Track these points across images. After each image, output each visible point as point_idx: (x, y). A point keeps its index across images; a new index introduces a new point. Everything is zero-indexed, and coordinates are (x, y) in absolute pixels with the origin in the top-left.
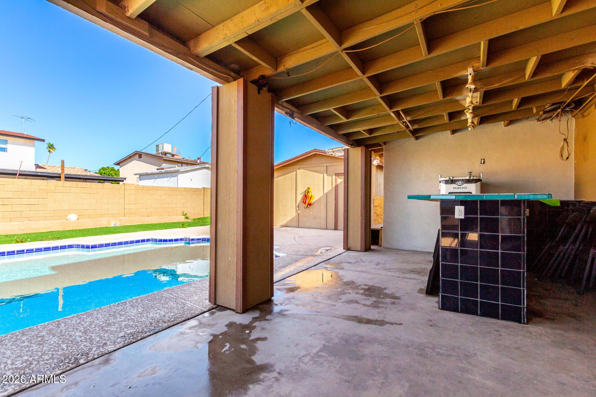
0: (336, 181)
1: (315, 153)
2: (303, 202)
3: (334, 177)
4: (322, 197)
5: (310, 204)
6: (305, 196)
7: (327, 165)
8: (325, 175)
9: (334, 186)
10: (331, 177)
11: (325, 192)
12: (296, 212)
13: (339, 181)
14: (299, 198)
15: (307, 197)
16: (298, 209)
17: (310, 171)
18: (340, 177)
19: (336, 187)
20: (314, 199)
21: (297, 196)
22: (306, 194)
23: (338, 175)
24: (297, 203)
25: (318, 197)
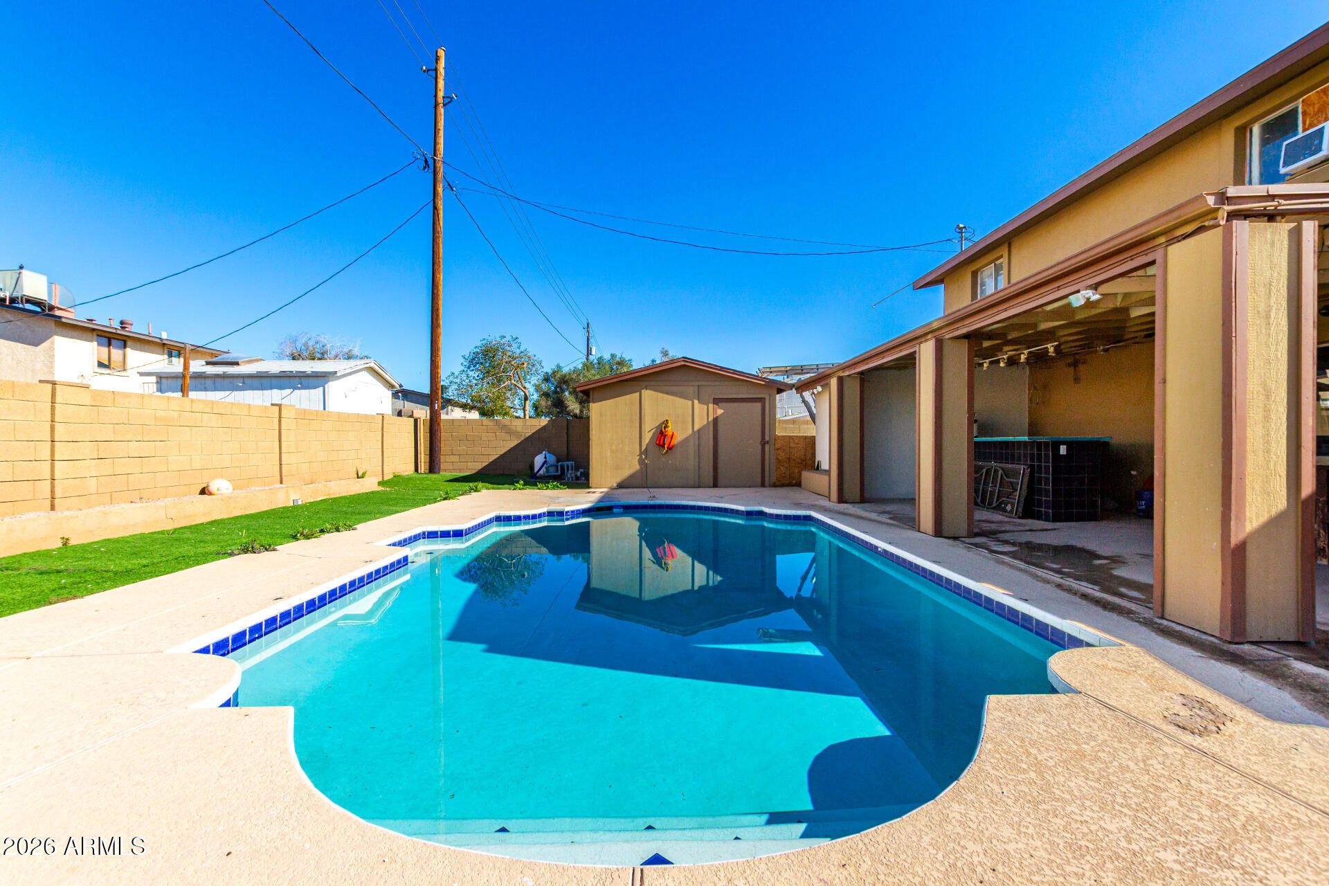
0: (714, 411)
1: (683, 363)
2: (659, 444)
3: (711, 406)
4: (690, 435)
5: (670, 448)
6: (662, 433)
7: (699, 383)
8: (696, 402)
9: (711, 419)
10: (706, 407)
11: (696, 428)
12: (641, 462)
13: (720, 412)
14: (647, 437)
15: (665, 436)
16: (643, 457)
17: (667, 393)
18: (720, 404)
19: (716, 420)
20: (678, 439)
21: (643, 434)
22: (661, 430)
23: (717, 401)
24: (644, 447)
25: (684, 436)
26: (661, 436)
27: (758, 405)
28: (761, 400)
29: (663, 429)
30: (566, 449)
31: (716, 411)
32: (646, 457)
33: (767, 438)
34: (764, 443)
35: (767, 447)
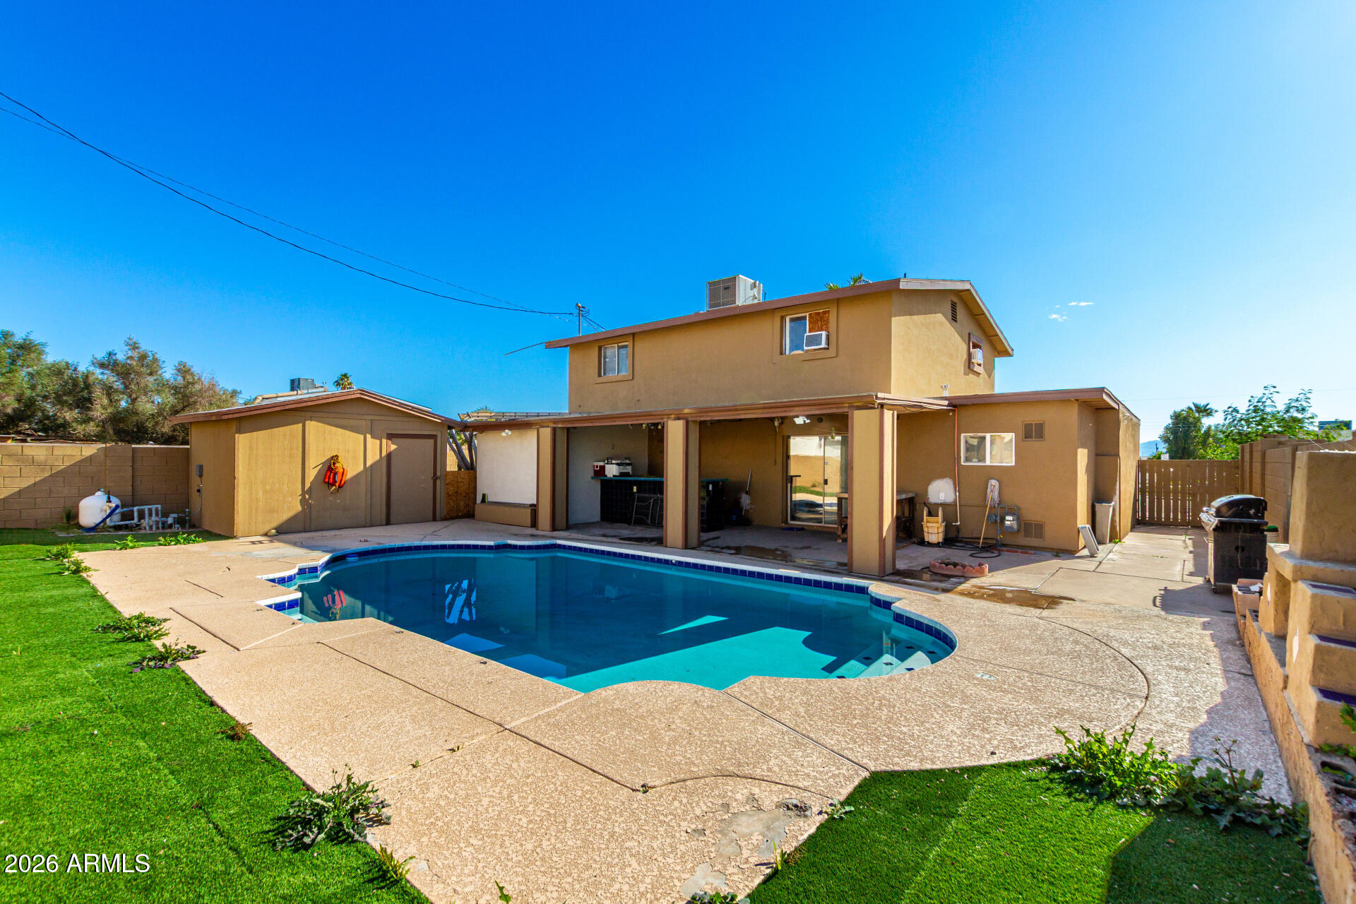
0: (388, 446)
1: (359, 396)
2: (327, 482)
3: (384, 441)
4: (361, 472)
5: (340, 487)
6: (330, 469)
7: (371, 417)
8: (369, 436)
9: (384, 454)
10: (378, 442)
11: (369, 464)
12: (303, 501)
13: (393, 447)
14: (312, 474)
15: (335, 474)
16: (307, 496)
17: (337, 426)
18: (393, 439)
19: (389, 455)
20: (350, 475)
21: (307, 471)
22: (330, 466)
23: (390, 437)
24: (307, 485)
25: (355, 473)
26: (330, 472)
27: (432, 441)
28: (434, 437)
29: (332, 466)
30: (131, 488)
31: (390, 447)
32: (310, 497)
33: (438, 474)
34: (435, 478)
35: (438, 482)
